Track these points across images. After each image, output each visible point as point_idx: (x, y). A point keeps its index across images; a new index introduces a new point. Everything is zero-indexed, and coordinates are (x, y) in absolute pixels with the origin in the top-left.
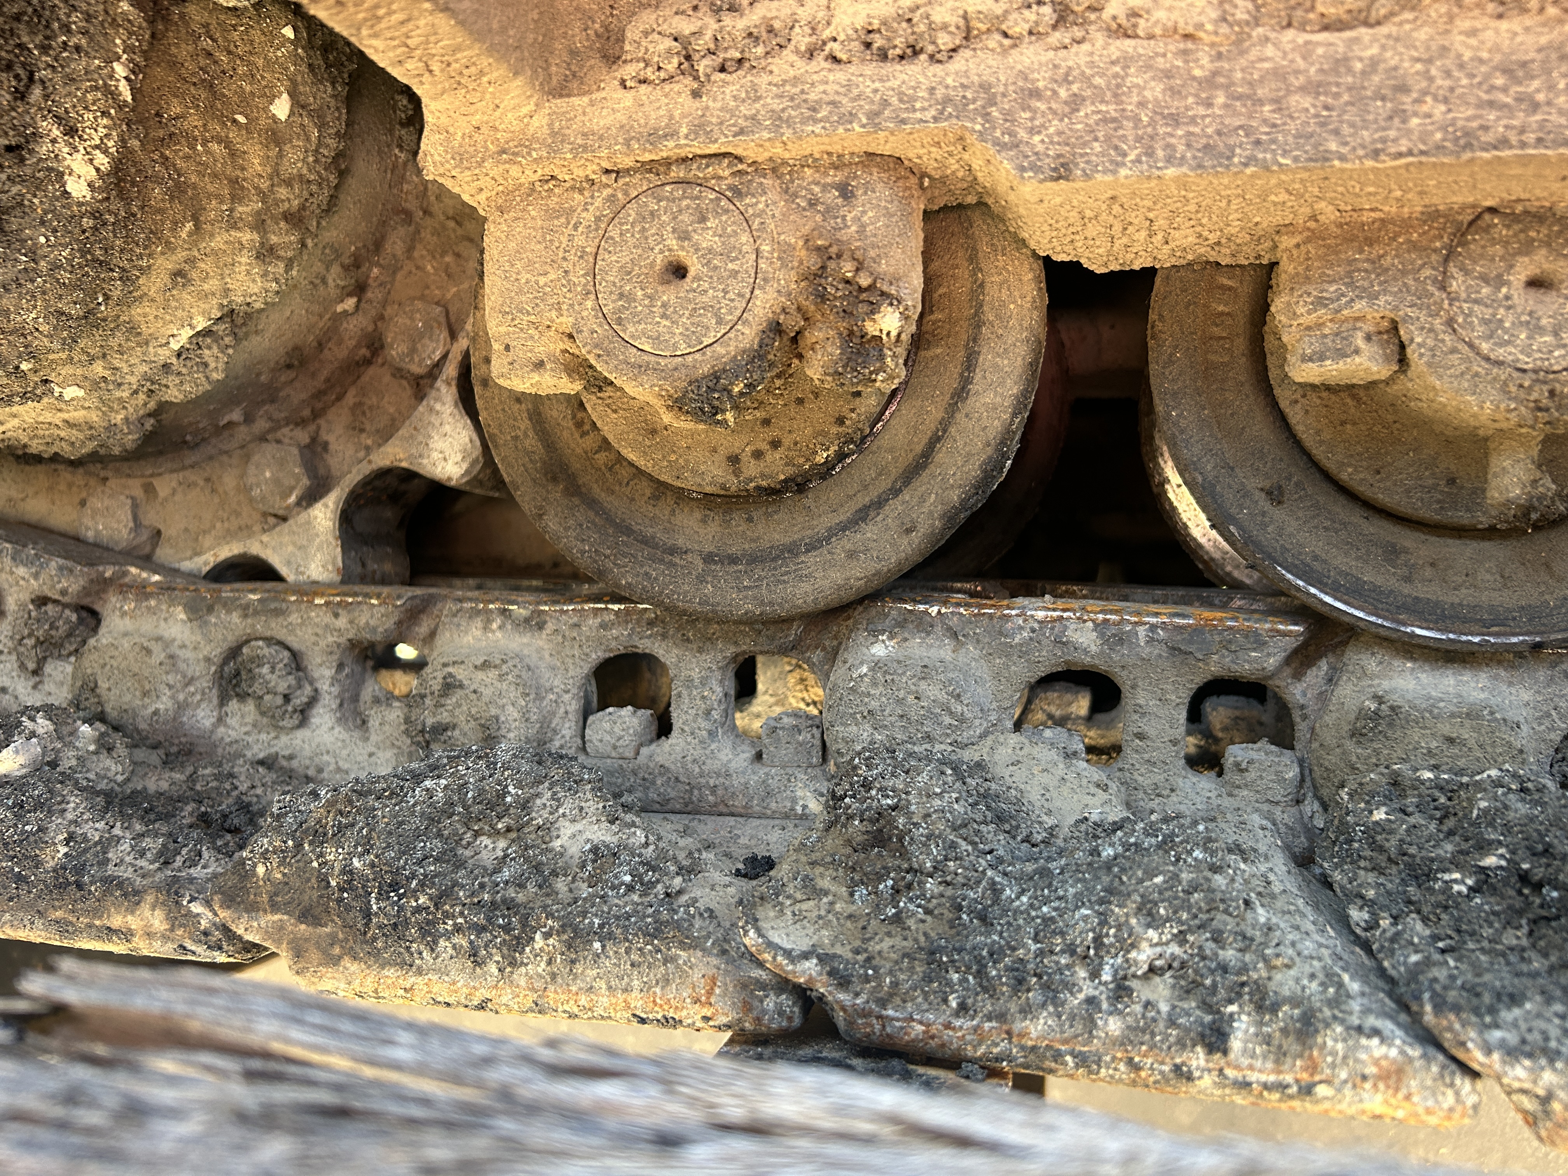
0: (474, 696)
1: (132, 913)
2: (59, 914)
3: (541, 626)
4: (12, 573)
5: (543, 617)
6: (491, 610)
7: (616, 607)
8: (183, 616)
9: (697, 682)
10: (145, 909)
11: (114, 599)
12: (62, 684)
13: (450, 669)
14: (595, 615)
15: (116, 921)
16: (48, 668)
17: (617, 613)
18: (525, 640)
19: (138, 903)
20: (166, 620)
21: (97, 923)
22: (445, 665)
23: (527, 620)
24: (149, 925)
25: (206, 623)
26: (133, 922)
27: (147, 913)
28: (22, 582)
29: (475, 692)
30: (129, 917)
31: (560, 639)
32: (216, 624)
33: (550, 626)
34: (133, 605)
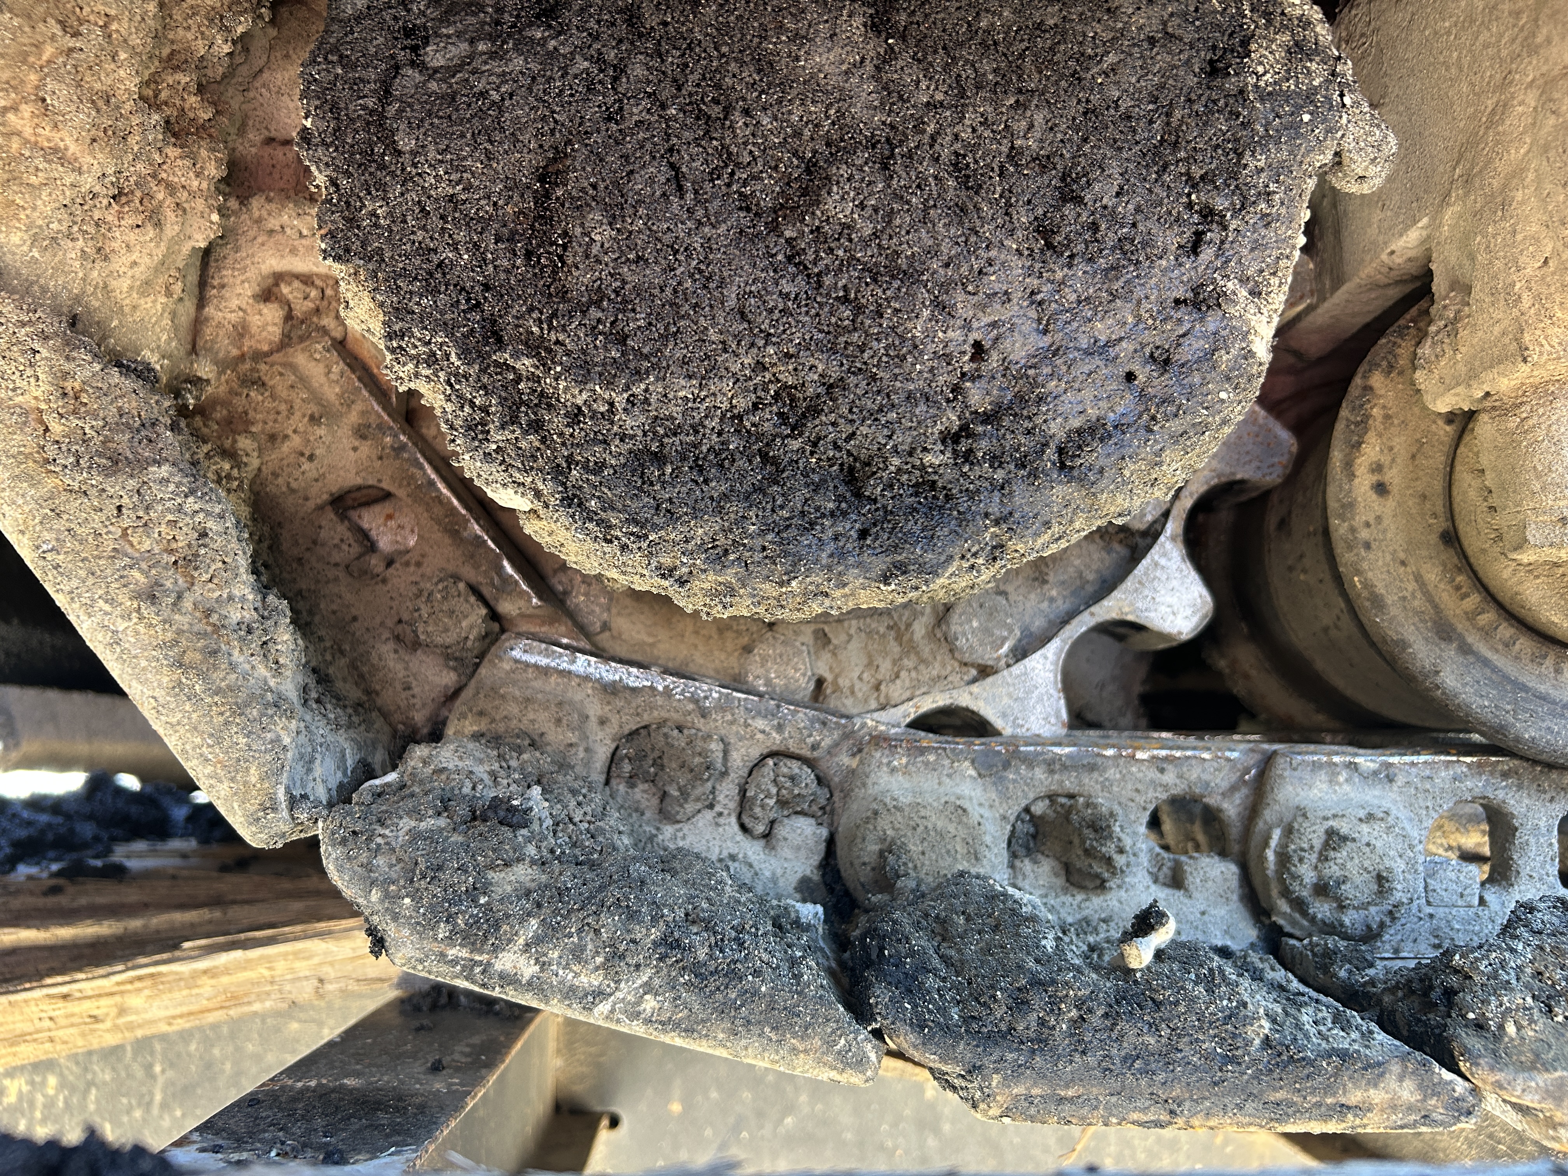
0: (1368, 849)
1: (1376, 1086)
2: (1280, 1095)
3: (1390, 779)
4: (747, 725)
5: (1391, 770)
6: (1335, 764)
7: (1468, 760)
8: (972, 772)
9: (1544, 830)
10: (1391, 1081)
11: (878, 755)
12: (799, 848)
13: (1331, 823)
14: (1447, 767)
15: (1355, 1097)
16: (781, 831)
17: (1469, 765)
18: (1377, 793)
19: (1382, 1075)
20: (949, 776)
21: (1329, 1101)
22: (1326, 819)
23: (1375, 773)
24: (1395, 1097)
25: (1002, 779)
26: (1377, 1096)
27: (1394, 1085)
28: (759, 736)
29: (1368, 845)
30: (1372, 1091)
31: (1413, 791)
32: (1014, 781)
33: (1400, 780)
34: (904, 760)
